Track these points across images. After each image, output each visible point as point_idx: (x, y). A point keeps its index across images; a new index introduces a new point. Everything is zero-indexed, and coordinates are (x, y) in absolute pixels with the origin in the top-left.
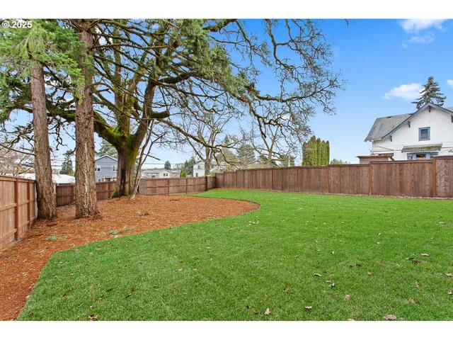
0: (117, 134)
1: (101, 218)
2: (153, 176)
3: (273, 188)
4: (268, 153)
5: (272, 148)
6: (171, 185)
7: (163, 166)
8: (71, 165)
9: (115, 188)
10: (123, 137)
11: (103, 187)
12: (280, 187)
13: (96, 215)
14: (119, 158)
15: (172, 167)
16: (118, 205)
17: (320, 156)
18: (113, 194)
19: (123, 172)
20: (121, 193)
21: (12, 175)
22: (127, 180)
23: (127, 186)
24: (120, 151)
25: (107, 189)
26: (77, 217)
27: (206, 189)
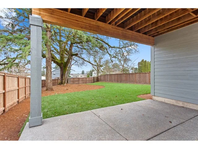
0: (60, 62)
1: (53, 91)
2: (76, 77)
3: (118, 81)
4: (122, 67)
5: (124, 65)
6: (80, 80)
7: (81, 73)
8: (44, 72)
9: (59, 81)
10: (62, 63)
11: (55, 81)
12: (120, 81)
13: (52, 90)
14: (61, 70)
15: (85, 73)
16: (60, 87)
17: (146, 68)
18: (58, 83)
19: (62, 75)
20: (61, 83)
21: (24, 76)
22: (63, 78)
23: (63, 80)
24: (61, 68)
25: (57, 82)
26: (46, 90)
27: (94, 82)
